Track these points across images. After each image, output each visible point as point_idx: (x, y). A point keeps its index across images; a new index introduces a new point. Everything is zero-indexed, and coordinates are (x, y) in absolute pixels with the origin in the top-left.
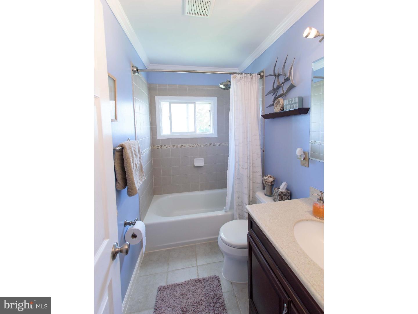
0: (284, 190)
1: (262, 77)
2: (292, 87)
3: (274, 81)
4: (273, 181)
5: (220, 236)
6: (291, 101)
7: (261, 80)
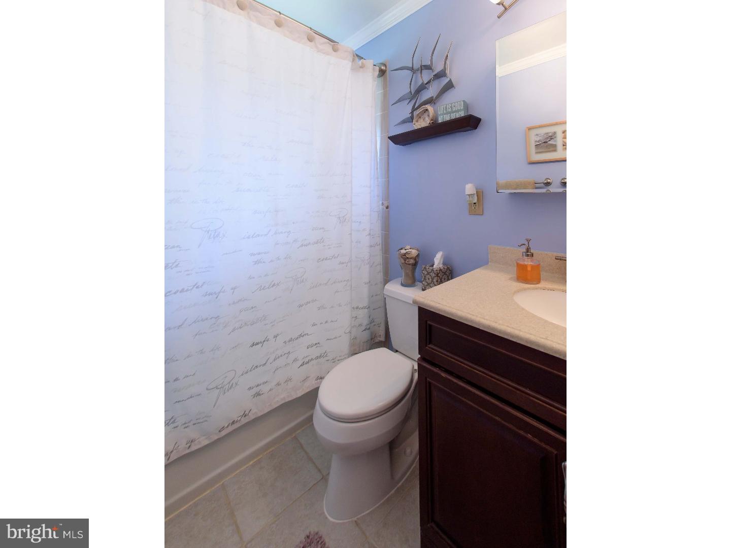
0: (441, 266)
1: (382, 73)
2: (450, 86)
3: (412, 80)
4: (418, 256)
5: (320, 404)
6: (451, 107)
7: (381, 78)
